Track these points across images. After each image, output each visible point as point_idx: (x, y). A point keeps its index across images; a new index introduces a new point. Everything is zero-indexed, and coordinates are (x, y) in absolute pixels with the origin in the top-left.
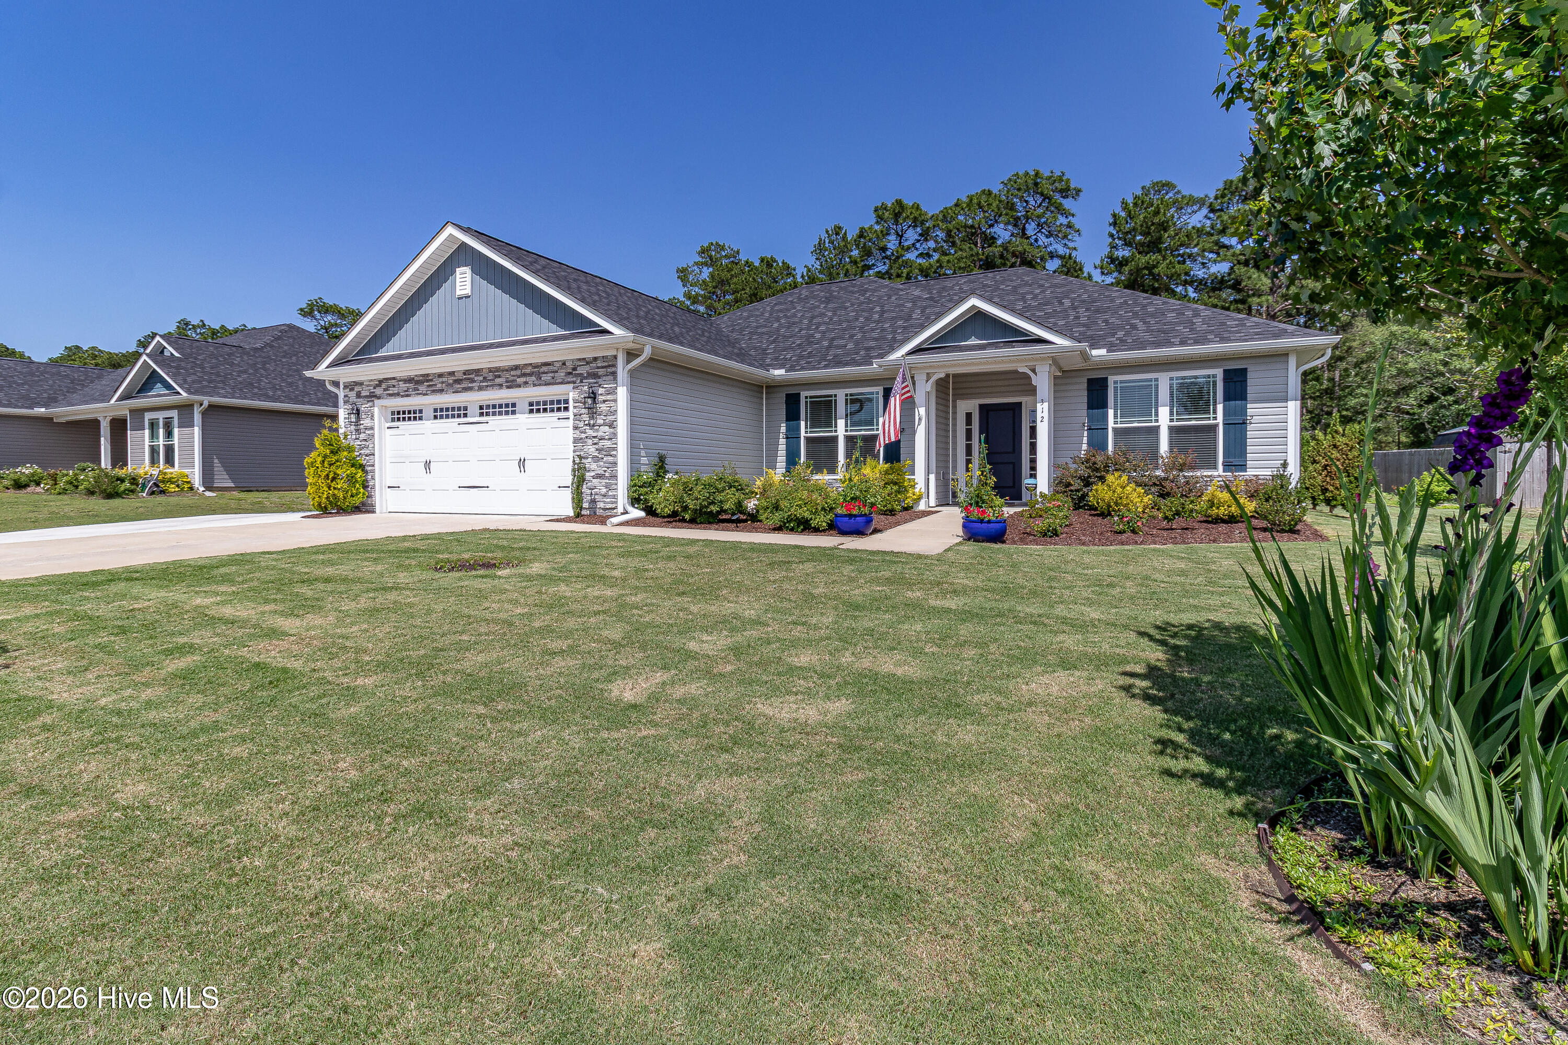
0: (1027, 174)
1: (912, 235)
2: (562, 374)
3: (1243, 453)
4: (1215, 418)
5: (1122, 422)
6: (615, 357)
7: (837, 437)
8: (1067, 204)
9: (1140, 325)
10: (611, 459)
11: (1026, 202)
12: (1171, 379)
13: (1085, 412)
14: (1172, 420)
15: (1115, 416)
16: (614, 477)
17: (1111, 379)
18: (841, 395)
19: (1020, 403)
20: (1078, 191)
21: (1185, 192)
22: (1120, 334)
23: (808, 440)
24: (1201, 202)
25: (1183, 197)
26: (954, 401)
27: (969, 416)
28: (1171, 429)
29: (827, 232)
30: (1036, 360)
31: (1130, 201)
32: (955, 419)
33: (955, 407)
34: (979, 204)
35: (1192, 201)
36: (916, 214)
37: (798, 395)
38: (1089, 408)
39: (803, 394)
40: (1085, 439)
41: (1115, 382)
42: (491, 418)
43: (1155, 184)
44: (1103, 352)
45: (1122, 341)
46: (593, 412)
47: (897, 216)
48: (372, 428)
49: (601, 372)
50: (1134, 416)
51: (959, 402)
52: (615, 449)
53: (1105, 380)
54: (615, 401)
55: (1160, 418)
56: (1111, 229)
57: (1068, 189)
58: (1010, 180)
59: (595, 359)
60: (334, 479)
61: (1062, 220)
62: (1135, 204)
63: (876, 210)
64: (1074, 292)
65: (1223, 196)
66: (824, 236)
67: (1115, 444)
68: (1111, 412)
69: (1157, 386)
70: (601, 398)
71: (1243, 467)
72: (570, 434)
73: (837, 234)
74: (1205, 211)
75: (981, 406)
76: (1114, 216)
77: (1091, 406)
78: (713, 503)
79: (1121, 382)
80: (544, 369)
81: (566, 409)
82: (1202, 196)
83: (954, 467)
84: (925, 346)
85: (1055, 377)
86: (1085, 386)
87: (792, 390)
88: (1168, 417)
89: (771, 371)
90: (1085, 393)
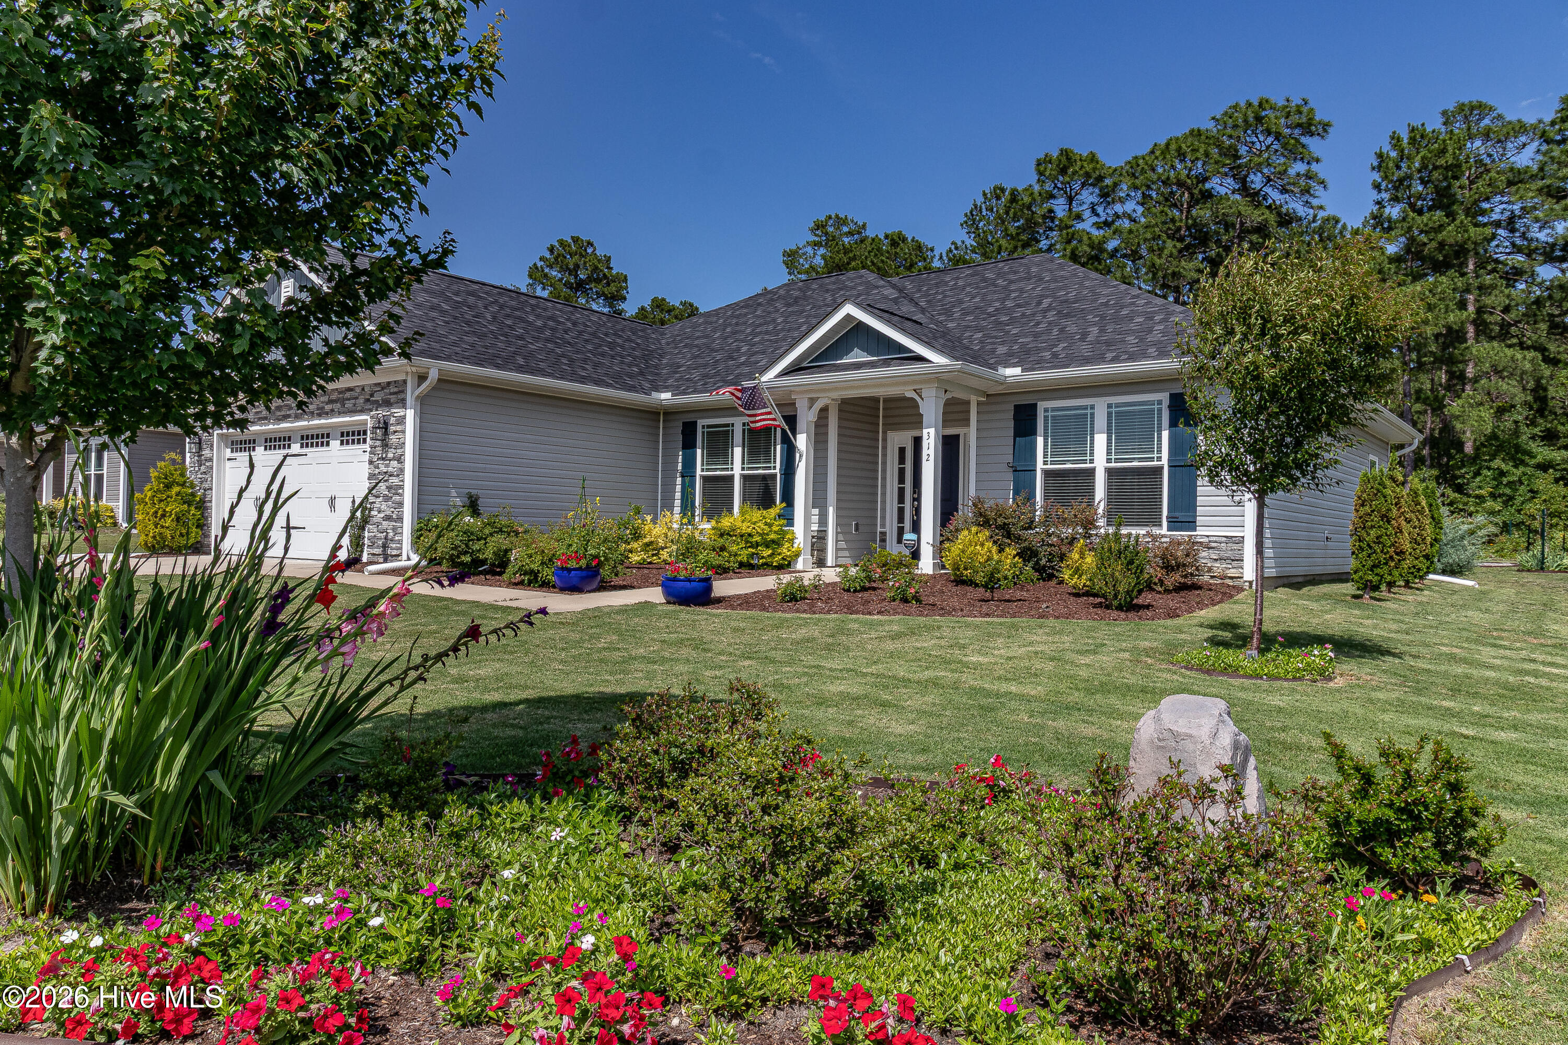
0: (1250, 105)
1: (1088, 196)
2: (361, 401)
3: (1191, 506)
4: (1159, 459)
5: (1052, 463)
6: (405, 382)
7: (732, 476)
8: (1310, 144)
10: (397, 498)
12: (1110, 406)
13: (1010, 449)
14: (1109, 461)
15: (1045, 455)
16: (400, 519)
17: (1042, 406)
18: (738, 423)
19: (958, 436)
20: (1326, 126)
21: (1509, 117)
23: (705, 479)
25: (1507, 124)
26: (885, 433)
27: (902, 451)
28: (1110, 472)
29: (985, 194)
30: (921, 382)
32: (885, 455)
33: (885, 440)
36: (1088, 167)
37: (694, 424)
38: (1015, 443)
39: (701, 423)
40: (1011, 484)
41: (1046, 410)
42: (310, 449)
43: (1461, 108)
44: (1017, 371)
46: (385, 445)
47: (1063, 171)
48: (211, 460)
49: (393, 398)
50: (1067, 455)
51: (890, 434)
52: (401, 487)
53: (1034, 407)
54: (404, 432)
55: (1096, 457)
56: (1377, 177)
57: (1310, 123)
58: (1226, 114)
59: (389, 383)
60: (163, 516)
61: (1299, 167)
62: (1413, 141)
63: (1039, 164)
66: (980, 200)
67: (1044, 491)
68: (1040, 450)
69: (1092, 415)
70: (392, 428)
71: (1191, 524)
72: (365, 469)
73: (998, 198)
74: (1537, 143)
75: (916, 440)
76: (1380, 156)
78: (466, 553)
79: (1054, 410)
80: (348, 395)
81: (365, 441)
82: (1530, 121)
83: (883, 518)
84: (805, 364)
85: (979, 403)
86: (1011, 414)
87: (689, 418)
88: (1105, 457)
89: (655, 395)
90: (1012, 424)
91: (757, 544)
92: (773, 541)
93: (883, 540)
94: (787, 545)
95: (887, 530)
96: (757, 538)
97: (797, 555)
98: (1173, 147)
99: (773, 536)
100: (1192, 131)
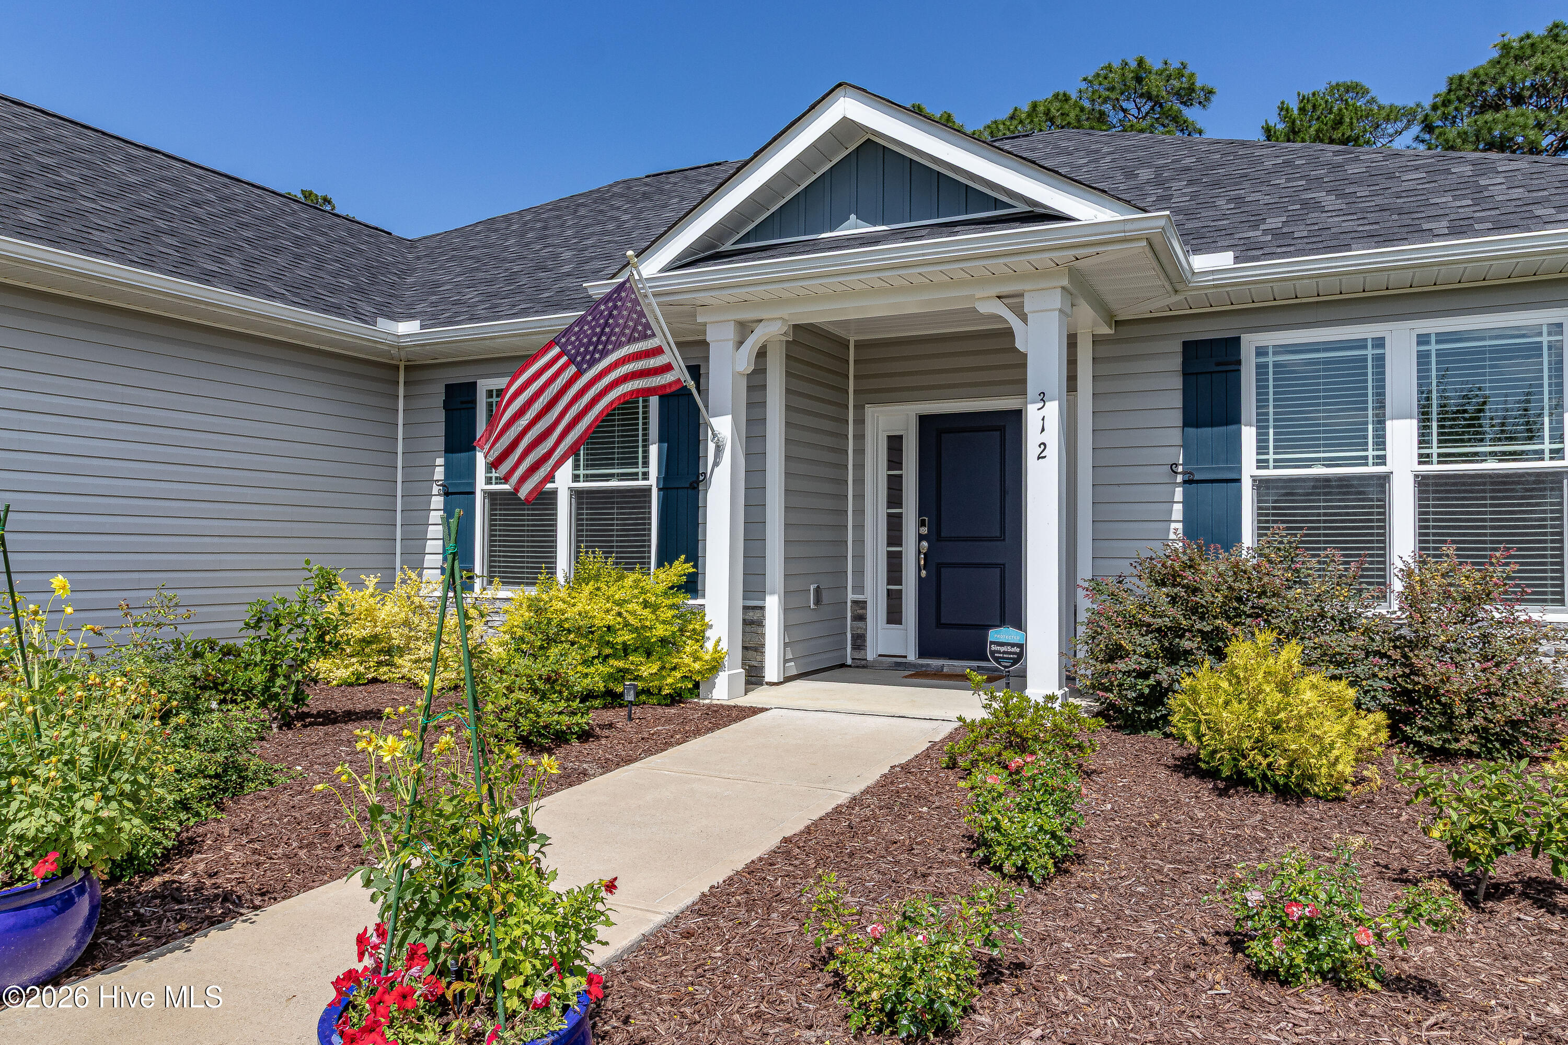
0: (1125, 64)
4: (1557, 454)
5: (1279, 464)
7: (555, 494)
8: (1191, 114)
9: (1329, 201)
11: (1124, 111)
12: (1423, 339)
13: (1176, 436)
14: (1424, 459)
15: (1262, 447)
17: (1250, 343)
19: (1017, 414)
20: (1209, 94)
21: (1384, 101)
22: (1274, 222)
23: (493, 499)
24: (1409, 115)
25: (1380, 108)
26: (859, 408)
27: (895, 444)
28: (1424, 484)
30: (1024, 277)
31: (1294, 107)
32: (860, 452)
33: (860, 421)
34: (1048, 112)
35: (1393, 114)
37: (469, 389)
38: (1187, 423)
39: (482, 386)
40: (1177, 511)
41: (1261, 352)
43: (1336, 86)
44: (1224, 260)
45: (1276, 234)
50: (1315, 447)
51: (870, 410)
53: (1232, 344)
55: (1390, 451)
57: (1192, 90)
64: (1163, 156)
65: (1446, 103)
67: (1262, 529)
68: (1249, 435)
69: (1380, 361)
74: (1416, 129)
75: (925, 421)
77: (1191, 419)
79: (1278, 351)
82: (1412, 104)
83: (859, 573)
84: (728, 246)
85: (1097, 341)
86: (1177, 362)
87: (459, 376)
88: (1413, 450)
89: (384, 324)
90: (1177, 382)
91: (626, 650)
92: (663, 641)
93: (860, 618)
94: (690, 646)
95: (868, 596)
96: (626, 637)
97: (715, 667)
98: (1041, 109)
99: (661, 631)
100: (1056, 96)
